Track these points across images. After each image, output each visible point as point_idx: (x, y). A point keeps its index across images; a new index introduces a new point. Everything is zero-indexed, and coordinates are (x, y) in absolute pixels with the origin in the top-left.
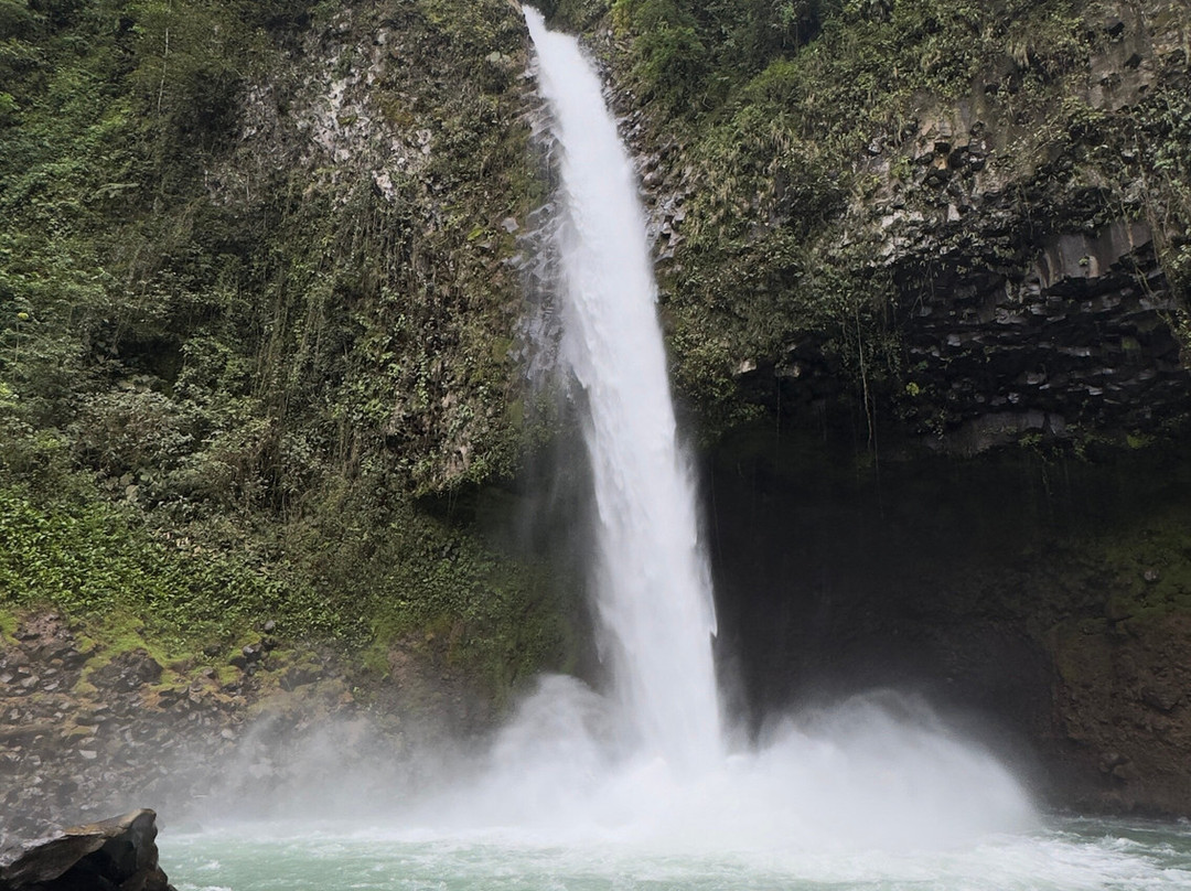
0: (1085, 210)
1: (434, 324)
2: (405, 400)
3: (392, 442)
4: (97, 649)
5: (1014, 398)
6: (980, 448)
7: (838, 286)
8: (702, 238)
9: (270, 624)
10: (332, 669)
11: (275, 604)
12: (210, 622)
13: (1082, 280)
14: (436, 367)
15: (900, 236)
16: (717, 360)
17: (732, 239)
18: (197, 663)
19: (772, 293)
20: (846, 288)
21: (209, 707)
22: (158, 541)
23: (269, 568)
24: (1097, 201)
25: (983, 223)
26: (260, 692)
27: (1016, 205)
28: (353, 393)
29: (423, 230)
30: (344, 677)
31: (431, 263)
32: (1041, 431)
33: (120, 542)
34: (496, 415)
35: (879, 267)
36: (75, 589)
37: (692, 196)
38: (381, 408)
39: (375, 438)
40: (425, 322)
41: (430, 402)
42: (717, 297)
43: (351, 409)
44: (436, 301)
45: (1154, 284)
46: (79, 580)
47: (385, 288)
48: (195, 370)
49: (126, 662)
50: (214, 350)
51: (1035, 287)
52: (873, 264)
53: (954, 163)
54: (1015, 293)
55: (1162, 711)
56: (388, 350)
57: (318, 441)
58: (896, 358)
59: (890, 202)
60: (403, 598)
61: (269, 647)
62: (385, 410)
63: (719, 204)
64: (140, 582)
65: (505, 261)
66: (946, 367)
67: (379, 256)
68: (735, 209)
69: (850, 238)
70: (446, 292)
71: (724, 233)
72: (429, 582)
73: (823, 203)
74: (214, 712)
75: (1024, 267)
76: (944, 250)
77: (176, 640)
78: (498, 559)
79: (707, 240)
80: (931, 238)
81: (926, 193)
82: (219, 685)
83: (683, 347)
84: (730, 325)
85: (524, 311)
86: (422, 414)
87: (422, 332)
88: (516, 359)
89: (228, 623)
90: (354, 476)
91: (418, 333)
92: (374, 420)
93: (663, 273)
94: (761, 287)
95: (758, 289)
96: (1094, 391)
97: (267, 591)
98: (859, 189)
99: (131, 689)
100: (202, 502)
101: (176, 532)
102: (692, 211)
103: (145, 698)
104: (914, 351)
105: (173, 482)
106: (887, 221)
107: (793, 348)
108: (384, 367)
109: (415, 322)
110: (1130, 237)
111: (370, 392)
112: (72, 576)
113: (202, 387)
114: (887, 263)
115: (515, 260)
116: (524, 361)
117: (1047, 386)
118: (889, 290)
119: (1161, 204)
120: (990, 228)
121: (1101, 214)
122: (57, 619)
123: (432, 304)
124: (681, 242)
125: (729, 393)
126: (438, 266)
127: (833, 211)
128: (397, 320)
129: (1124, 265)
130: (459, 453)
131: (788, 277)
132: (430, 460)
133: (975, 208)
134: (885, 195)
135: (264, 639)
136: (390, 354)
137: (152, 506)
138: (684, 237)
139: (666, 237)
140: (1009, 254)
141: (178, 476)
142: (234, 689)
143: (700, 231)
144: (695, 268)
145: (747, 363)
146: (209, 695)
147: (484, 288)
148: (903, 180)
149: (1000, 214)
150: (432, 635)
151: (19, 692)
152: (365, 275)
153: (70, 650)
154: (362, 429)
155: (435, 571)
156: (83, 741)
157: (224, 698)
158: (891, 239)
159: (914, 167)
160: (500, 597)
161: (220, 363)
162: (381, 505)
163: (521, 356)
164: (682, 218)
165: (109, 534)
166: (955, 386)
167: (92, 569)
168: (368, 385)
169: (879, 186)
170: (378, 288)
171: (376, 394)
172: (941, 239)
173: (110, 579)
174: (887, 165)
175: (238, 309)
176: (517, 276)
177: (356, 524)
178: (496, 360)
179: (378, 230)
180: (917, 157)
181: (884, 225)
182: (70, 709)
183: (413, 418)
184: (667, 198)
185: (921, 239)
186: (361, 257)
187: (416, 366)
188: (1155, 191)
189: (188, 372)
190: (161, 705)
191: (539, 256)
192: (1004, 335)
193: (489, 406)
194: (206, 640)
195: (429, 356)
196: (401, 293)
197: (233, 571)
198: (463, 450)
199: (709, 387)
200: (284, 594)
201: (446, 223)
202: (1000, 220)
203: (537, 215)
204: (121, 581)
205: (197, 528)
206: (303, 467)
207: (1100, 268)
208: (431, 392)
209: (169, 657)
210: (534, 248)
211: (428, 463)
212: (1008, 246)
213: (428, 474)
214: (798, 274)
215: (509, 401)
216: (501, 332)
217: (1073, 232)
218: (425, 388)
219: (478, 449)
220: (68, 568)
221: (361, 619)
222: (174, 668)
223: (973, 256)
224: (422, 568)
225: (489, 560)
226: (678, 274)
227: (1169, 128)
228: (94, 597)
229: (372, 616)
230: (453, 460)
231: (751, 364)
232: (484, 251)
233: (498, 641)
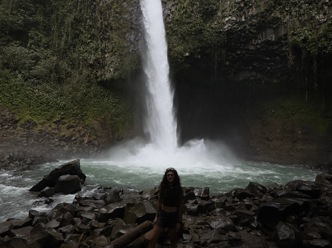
0: (274, 22)
1: (103, 33)
2: (95, 54)
3: (91, 66)
4: (20, 119)
5: (250, 68)
6: (241, 79)
7: (213, 35)
8: (179, 17)
9: (62, 113)
10: (78, 125)
11: (63, 108)
12: (47, 112)
13: (270, 41)
14: (103, 45)
15: (229, 23)
16: (180, 52)
17: (187, 19)
18: (45, 123)
19: (196, 35)
20: (215, 36)
21: (51, 134)
22: (29, 90)
23: (60, 98)
24: (277, 21)
25: (250, 22)
26: (62, 130)
27: (258, 19)
28: (80, 51)
29: (99, 3)
30: (82, 127)
31: (102, 14)
32: (255, 76)
33: (20, 90)
34: (121, 61)
35: (223, 31)
36: (11, 103)
37: (177, 4)
38: (88, 56)
39: (86, 64)
40: (100, 32)
41: (102, 55)
42: (182, 35)
43: (79, 55)
44: (103, 26)
45: (286, 44)
46: (12, 101)
47: (88, 20)
48: (33, 41)
49: (28, 122)
50: (38, 35)
51: (259, 41)
52: (222, 30)
53: (245, 5)
54: (255, 42)
55: (269, 141)
56: (89, 39)
57: (70, 63)
58: (224, 55)
59: (228, 14)
60: (96, 107)
61: (62, 119)
62: (89, 56)
63: (184, 8)
64: (27, 101)
65: (123, 16)
66: (236, 58)
67: (86, 10)
68: (188, 10)
69: (217, 22)
70: (106, 23)
71: (185, 17)
72: (102, 103)
73: (211, 12)
74: (52, 135)
75: (258, 35)
76: (239, 29)
77: (39, 117)
78: (120, 99)
79: (180, 18)
80: (237, 25)
81: (237, 12)
82: (52, 128)
83: (172, 47)
84: (184, 42)
85: (129, 32)
86: (99, 58)
87: (99, 34)
88: (126, 46)
89: (51, 112)
90: (81, 74)
91: (98, 35)
92: (86, 59)
93: (168, 26)
94: (193, 33)
95: (192, 34)
96: (269, 68)
97: (61, 104)
98: (221, 9)
99: (31, 129)
100: (40, 80)
101: (34, 88)
102: (176, 8)
103: (35, 131)
104: (229, 53)
105: (31, 74)
106: (227, 19)
107: (199, 50)
108: (88, 44)
109: (97, 31)
110: (283, 31)
111: (84, 51)
112: (10, 100)
113: (35, 46)
114: (225, 30)
115: (126, 16)
116: (129, 47)
117: (258, 66)
118: (225, 38)
119: (291, 24)
120: (252, 24)
121: (277, 24)
122: (9, 111)
123: (102, 27)
124: (173, 17)
125: (182, 61)
126: (104, 15)
127: (214, 14)
128: (92, 30)
129: (280, 38)
130: (110, 70)
131: (200, 31)
132: (102, 71)
133: (249, 18)
134: (227, 11)
135: (61, 117)
136: (90, 40)
137: (26, 80)
138: (174, 16)
139: (169, 15)
140: (255, 31)
141: (32, 72)
142: (55, 129)
143: (178, 15)
144: (176, 26)
145: (188, 53)
146: (50, 131)
147: (117, 24)
148: (232, 8)
149: (254, 21)
150: (103, 117)
151: (4, 129)
152: (82, 16)
153: (14, 119)
154: (82, 61)
155: (104, 101)
156: (23, 141)
157: (54, 131)
158: (227, 24)
159: (235, 5)
160: (120, 108)
161: (40, 39)
162: (88, 82)
163: (128, 45)
164: (174, 11)
165: (16, 88)
166: (238, 63)
167: (14, 98)
168: (84, 49)
169: (226, 9)
170: (86, 20)
171: (86, 51)
172: (239, 25)
173: (20, 101)
174: (229, 2)
175: (43, 22)
176: (127, 21)
177: (82, 87)
178: (121, 45)
179: (86, 2)
180: (237, 2)
181: (226, 20)
182: (17, 133)
183: (97, 59)
184: (170, 3)
185: (235, 25)
186: (81, 10)
187: (98, 45)
188: (291, 20)
189: (31, 41)
190: (39, 133)
191: (133, 16)
192: (250, 52)
193: (119, 58)
194: (46, 117)
195: (101, 42)
196: (93, 22)
197: (51, 99)
198: (111, 70)
199: (177, 59)
200: (65, 105)
201: (106, 2)
202: (254, 22)
203: (133, 3)
204: (22, 101)
205: (39, 87)
206: (66, 70)
207: (275, 38)
208: (102, 52)
209: (38, 121)
210: (132, 13)
211: (102, 72)
212: (255, 29)
213: (101, 75)
214: (203, 31)
215: (124, 57)
216: (122, 37)
217: (271, 27)
218: (100, 51)
219: (116, 70)
220: (8, 98)
221: (85, 112)
222: (40, 124)
223: (246, 31)
224: (100, 100)
225: (118, 98)
226: (172, 27)
227: (297, 4)
228: (17, 105)
229: (88, 111)
230: (109, 72)
231: (189, 54)
232: (117, 12)
233: (120, 119)
